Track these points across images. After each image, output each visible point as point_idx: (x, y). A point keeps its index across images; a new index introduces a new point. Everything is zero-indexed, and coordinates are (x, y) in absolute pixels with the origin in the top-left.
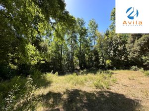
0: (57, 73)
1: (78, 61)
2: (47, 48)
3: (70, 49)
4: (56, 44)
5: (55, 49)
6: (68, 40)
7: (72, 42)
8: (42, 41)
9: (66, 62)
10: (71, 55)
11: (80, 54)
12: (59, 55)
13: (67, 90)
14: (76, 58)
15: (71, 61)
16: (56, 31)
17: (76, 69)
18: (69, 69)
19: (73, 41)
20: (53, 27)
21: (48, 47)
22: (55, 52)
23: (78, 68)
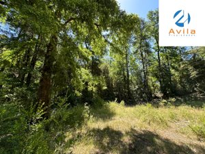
0: (123, 102)
1: (158, 84)
2: (107, 70)
3: (140, 65)
4: (119, 62)
5: (118, 69)
6: (135, 53)
7: (142, 55)
8: (101, 62)
9: (137, 87)
10: (143, 74)
11: (161, 70)
12: (125, 77)
13: (132, 129)
14: (154, 79)
15: (144, 84)
16: (111, 44)
17: (156, 97)
18: (142, 97)
19: (144, 53)
20: (106, 41)
21: (109, 68)
22: (119, 74)
23: (159, 95)
